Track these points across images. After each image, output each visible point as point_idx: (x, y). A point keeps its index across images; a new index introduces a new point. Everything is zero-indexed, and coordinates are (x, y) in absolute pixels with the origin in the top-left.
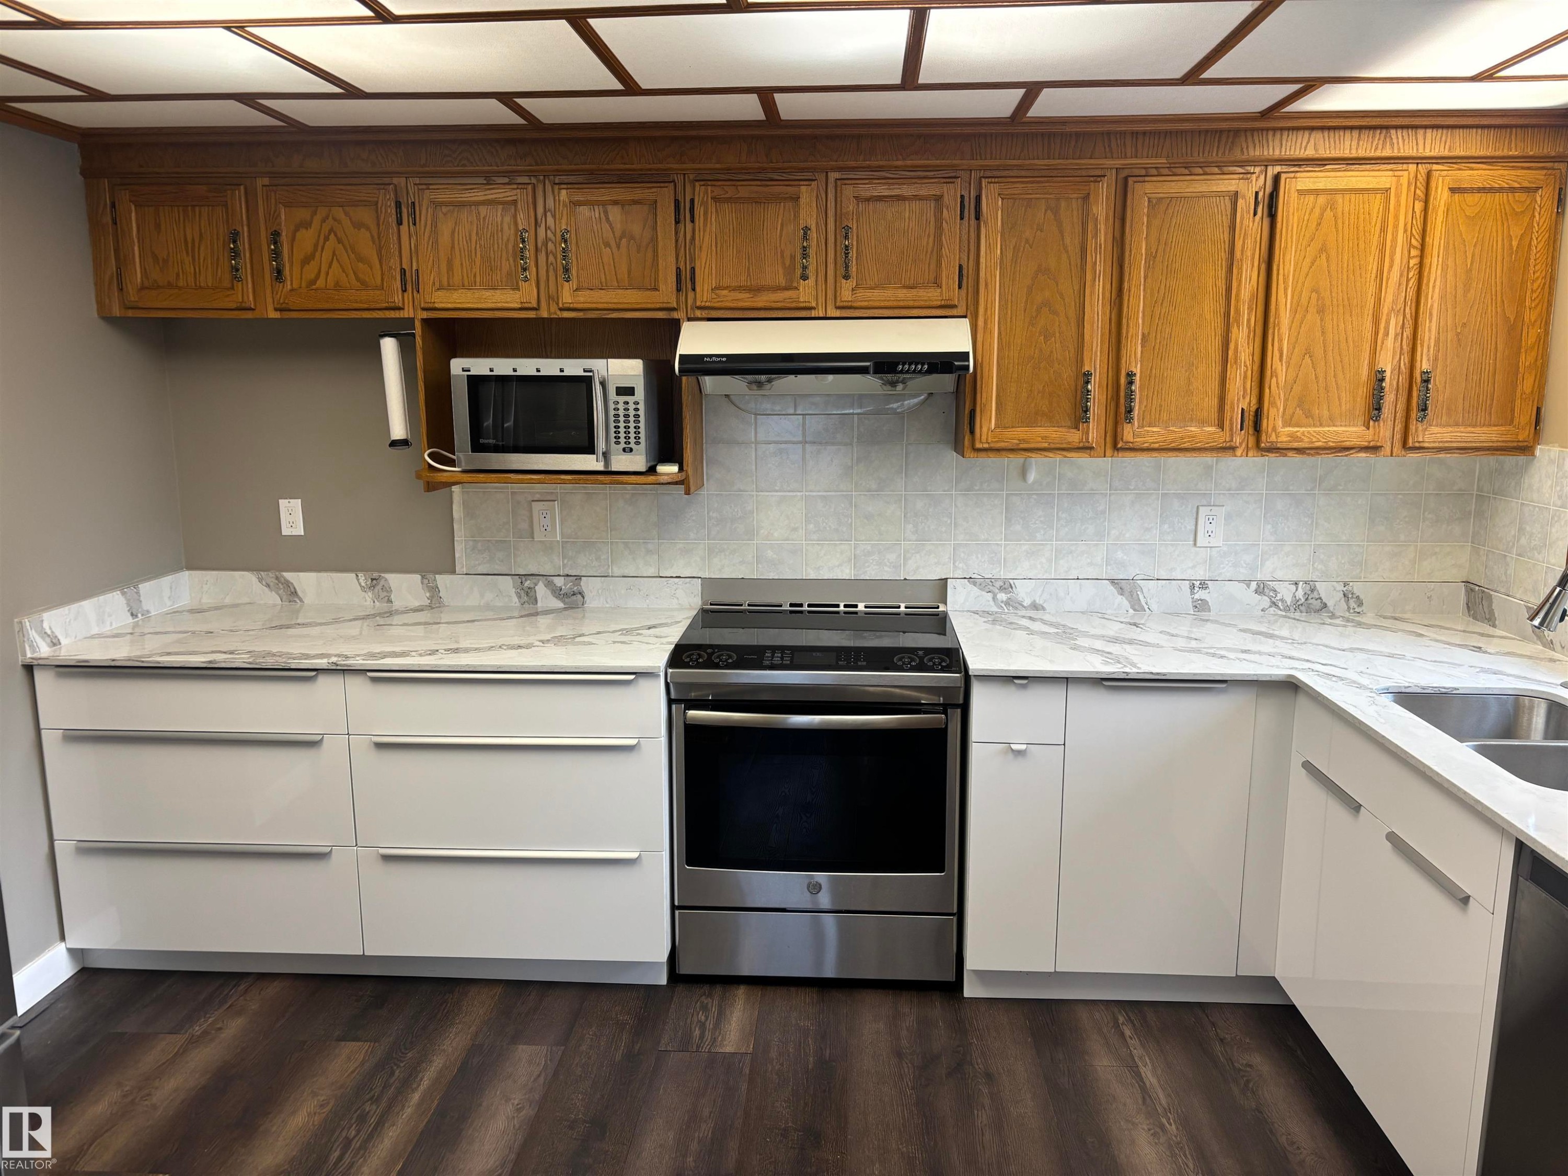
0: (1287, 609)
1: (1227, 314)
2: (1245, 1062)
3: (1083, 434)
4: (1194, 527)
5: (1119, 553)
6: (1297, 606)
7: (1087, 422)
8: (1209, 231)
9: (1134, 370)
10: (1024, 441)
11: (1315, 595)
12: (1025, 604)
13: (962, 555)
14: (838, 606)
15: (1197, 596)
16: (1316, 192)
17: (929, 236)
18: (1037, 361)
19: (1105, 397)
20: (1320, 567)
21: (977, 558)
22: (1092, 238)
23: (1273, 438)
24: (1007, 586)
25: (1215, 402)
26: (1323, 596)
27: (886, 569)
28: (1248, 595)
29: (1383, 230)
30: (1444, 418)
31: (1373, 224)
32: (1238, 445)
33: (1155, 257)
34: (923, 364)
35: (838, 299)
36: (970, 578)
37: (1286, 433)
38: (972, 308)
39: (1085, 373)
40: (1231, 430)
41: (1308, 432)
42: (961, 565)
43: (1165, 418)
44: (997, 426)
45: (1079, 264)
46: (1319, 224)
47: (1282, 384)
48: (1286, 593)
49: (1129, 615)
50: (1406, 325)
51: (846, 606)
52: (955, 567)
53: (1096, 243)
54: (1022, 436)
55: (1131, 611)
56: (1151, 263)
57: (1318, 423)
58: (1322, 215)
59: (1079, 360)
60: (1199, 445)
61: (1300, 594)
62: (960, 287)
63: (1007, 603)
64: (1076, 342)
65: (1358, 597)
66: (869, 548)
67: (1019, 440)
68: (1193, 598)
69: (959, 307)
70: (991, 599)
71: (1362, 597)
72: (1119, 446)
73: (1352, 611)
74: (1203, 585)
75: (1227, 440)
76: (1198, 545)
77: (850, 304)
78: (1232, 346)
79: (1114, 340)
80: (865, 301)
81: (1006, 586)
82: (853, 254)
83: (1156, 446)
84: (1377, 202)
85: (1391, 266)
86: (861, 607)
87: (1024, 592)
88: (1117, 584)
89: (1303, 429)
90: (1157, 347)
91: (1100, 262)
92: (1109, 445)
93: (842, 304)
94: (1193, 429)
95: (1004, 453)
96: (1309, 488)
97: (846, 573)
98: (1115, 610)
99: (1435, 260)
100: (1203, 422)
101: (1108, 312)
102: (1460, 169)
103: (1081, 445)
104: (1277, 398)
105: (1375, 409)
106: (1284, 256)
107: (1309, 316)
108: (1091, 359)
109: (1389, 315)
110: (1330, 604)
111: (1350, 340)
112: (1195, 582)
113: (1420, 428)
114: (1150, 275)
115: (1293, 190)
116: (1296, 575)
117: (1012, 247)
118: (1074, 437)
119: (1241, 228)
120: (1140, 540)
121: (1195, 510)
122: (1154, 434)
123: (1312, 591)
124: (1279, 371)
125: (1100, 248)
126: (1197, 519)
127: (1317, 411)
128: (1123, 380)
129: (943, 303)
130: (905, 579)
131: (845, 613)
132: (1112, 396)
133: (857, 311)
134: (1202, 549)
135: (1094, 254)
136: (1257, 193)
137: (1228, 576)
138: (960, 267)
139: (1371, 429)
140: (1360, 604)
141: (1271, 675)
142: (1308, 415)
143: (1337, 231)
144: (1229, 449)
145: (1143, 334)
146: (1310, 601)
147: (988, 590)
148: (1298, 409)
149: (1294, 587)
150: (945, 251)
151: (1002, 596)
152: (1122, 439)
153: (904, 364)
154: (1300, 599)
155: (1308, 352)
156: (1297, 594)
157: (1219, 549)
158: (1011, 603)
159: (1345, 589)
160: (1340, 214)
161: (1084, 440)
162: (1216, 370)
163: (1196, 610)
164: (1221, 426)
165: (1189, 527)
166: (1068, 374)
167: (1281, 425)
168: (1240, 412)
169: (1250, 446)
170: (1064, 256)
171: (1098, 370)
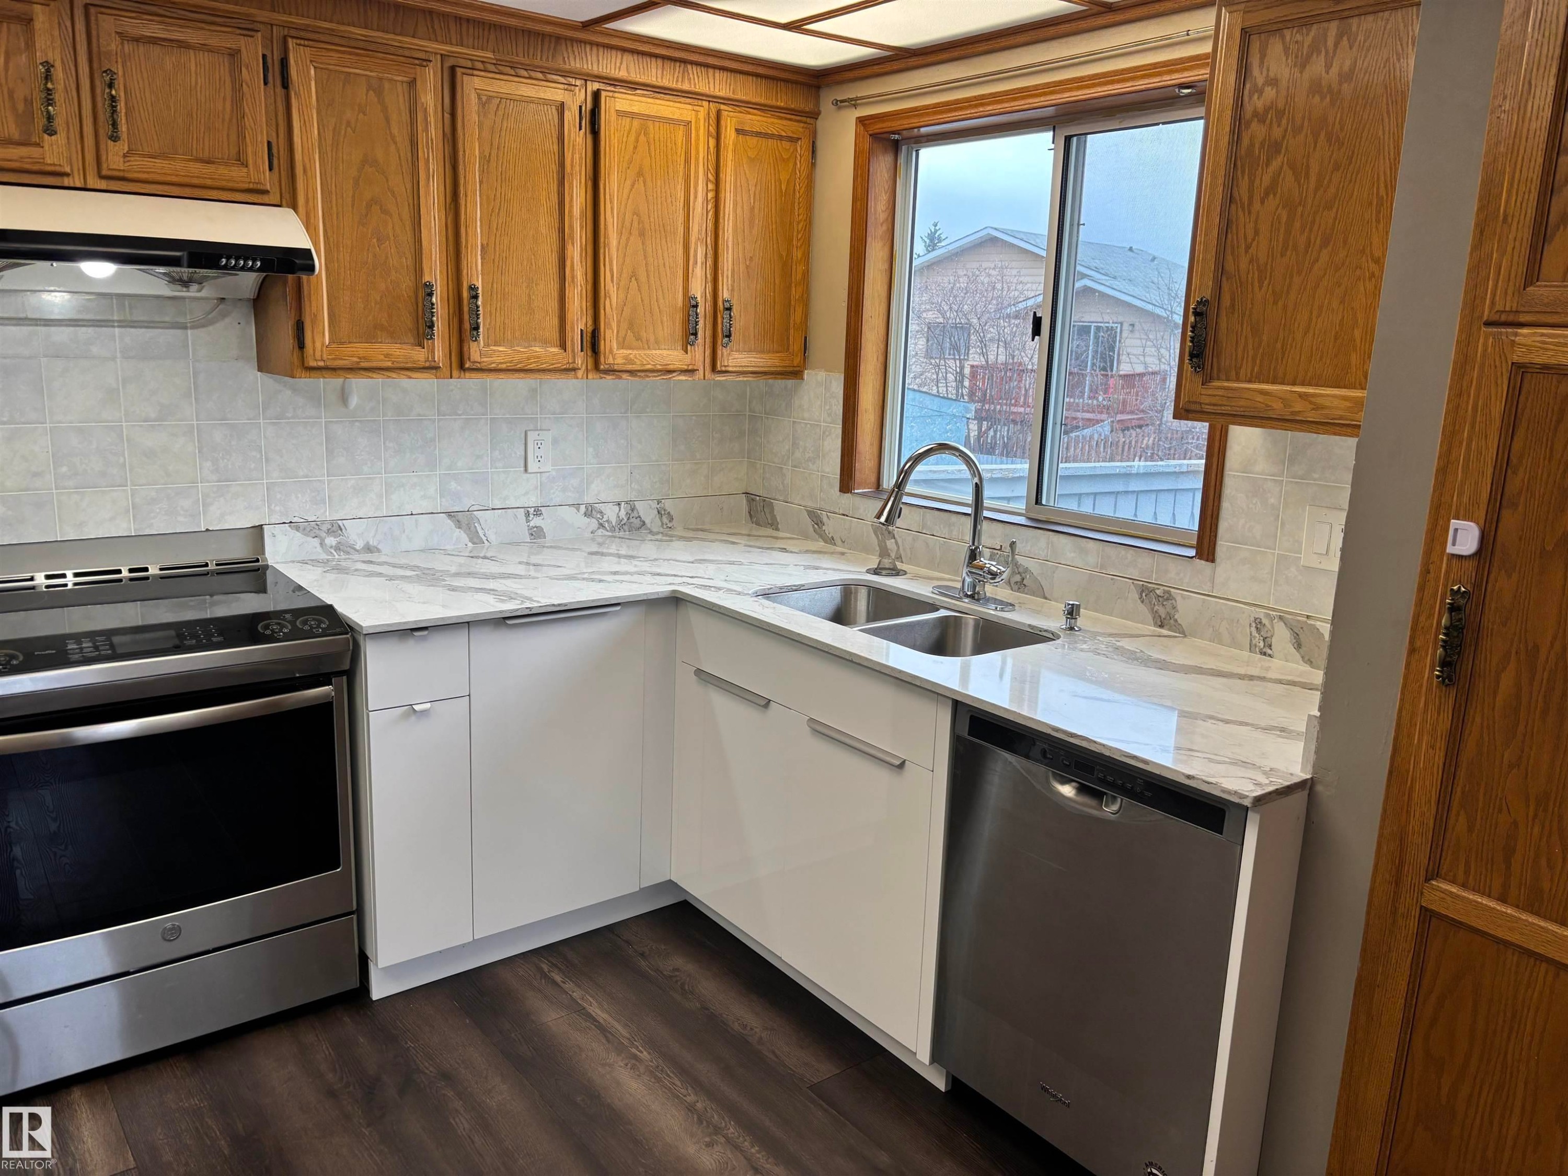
0: (613, 529)
1: (562, 230)
2: (671, 969)
3: (428, 351)
4: (523, 453)
5: (452, 483)
6: (621, 525)
7: (431, 338)
8: (539, 139)
9: (476, 283)
10: (365, 359)
11: (635, 514)
12: (357, 547)
13: (279, 496)
14: (119, 572)
15: (532, 524)
16: (632, 115)
17: (224, 99)
18: (371, 268)
19: (447, 311)
20: (636, 487)
21: (297, 498)
22: (423, 131)
23: (611, 360)
24: (336, 528)
25: (555, 321)
26: (641, 514)
27: (181, 519)
28: (577, 519)
29: (687, 161)
30: (741, 345)
31: (679, 154)
32: (580, 366)
33: (489, 161)
34: (254, 261)
35: (104, 166)
36: (291, 522)
37: (621, 355)
38: (287, 196)
39: (425, 284)
40: (573, 351)
41: (639, 354)
42: (278, 508)
43: (509, 338)
44: (332, 341)
45: (410, 159)
46: (635, 148)
47: (614, 305)
48: (611, 513)
49: (469, 549)
50: (708, 254)
51: (131, 571)
52: (271, 512)
53: (427, 139)
54: (361, 353)
55: (470, 545)
56: (485, 167)
57: (646, 347)
58: (637, 141)
59: (418, 270)
60: (544, 366)
61: (623, 514)
62: (271, 169)
63: (337, 548)
64: (413, 250)
65: (669, 513)
66: (153, 494)
67: (360, 358)
68: (529, 526)
69: (271, 194)
70: (318, 546)
71: (672, 513)
72: (467, 366)
73: (665, 527)
74: (538, 513)
75: (570, 361)
76: (530, 470)
77: (121, 174)
78: (568, 263)
79: (451, 248)
80: (144, 172)
81: (334, 528)
82: (121, 107)
83: (504, 366)
84: (680, 133)
85: (696, 197)
86: (153, 570)
87: (356, 534)
88: (454, 516)
89: (635, 352)
90: (496, 261)
91: (433, 160)
92: (454, 365)
93: (110, 173)
94: (537, 349)
95: (341, 372)
96: (623, 411)
97: (122, 528)
98: (454, 545)
99: (728, 194)
100: (545, 343)
101: (444, 217)
102: (741, 112)
103: (427, 364)
104: (611, 320)
105: (690, 334)
106: (609, 175)
107: (632, 238)
108: (431, 268)
109: (696, 244)
110: (647, 521)
111: (667, 264)
112: (529, 509)
113: (725, 354)
114: (485, 180)
115: (612, 111)
116: (619, 496)
117: (331, 128)
118: (419, 355)
119: (569, 142)
120: (472, 469)
121: (523, 435)
122: (500, 354)
123: (632, 510)
124: (611, 292)
125: (432, 143)
126: (526, 444)
127: (645, 334)
128: (465, 294)
129: (251, 186)
130: (207, 530)
131: (132, 579)
132: (455, 311)
133: (131, 184)
134: (533, 475)
135: (426, 150)
136: (580, 107)
137: (557, 501)
138: (269, 143)
139: (689, 352)
140: (671, 520)
141: (657, 593)
142: (638, 339)
143: (651, 156)
144: (571, 370)
145: (482, 245)
146: (632, 520)
147: (314, 535)
148: (629, 331)
149: (617, 508)
150: (248, 122)
151: (331, 541)
152: (469, 359)
153: (228, 258)
154: (623, 519)
155: (634, 275)
156: (620, 514)
157: (548, 474)
158: (341, 547)
159: (658, 506)
160: (652, 140)
161: (430, 359)
162: (554, 287)
163: (532, 537)
164: (563, 346)
165: (518, 453)
166: (406, 283)
167: (615, 347)
168: (579, 333)
169: (589, 368)
170: (393, 148)
171: (438, 282)
